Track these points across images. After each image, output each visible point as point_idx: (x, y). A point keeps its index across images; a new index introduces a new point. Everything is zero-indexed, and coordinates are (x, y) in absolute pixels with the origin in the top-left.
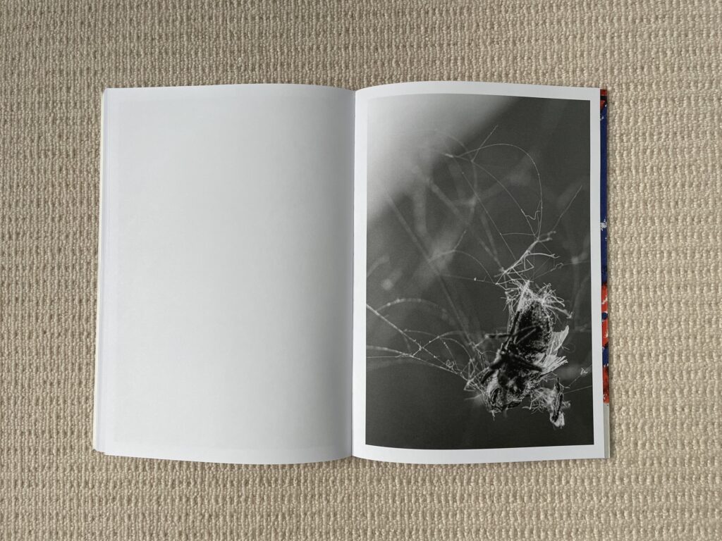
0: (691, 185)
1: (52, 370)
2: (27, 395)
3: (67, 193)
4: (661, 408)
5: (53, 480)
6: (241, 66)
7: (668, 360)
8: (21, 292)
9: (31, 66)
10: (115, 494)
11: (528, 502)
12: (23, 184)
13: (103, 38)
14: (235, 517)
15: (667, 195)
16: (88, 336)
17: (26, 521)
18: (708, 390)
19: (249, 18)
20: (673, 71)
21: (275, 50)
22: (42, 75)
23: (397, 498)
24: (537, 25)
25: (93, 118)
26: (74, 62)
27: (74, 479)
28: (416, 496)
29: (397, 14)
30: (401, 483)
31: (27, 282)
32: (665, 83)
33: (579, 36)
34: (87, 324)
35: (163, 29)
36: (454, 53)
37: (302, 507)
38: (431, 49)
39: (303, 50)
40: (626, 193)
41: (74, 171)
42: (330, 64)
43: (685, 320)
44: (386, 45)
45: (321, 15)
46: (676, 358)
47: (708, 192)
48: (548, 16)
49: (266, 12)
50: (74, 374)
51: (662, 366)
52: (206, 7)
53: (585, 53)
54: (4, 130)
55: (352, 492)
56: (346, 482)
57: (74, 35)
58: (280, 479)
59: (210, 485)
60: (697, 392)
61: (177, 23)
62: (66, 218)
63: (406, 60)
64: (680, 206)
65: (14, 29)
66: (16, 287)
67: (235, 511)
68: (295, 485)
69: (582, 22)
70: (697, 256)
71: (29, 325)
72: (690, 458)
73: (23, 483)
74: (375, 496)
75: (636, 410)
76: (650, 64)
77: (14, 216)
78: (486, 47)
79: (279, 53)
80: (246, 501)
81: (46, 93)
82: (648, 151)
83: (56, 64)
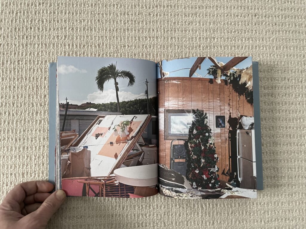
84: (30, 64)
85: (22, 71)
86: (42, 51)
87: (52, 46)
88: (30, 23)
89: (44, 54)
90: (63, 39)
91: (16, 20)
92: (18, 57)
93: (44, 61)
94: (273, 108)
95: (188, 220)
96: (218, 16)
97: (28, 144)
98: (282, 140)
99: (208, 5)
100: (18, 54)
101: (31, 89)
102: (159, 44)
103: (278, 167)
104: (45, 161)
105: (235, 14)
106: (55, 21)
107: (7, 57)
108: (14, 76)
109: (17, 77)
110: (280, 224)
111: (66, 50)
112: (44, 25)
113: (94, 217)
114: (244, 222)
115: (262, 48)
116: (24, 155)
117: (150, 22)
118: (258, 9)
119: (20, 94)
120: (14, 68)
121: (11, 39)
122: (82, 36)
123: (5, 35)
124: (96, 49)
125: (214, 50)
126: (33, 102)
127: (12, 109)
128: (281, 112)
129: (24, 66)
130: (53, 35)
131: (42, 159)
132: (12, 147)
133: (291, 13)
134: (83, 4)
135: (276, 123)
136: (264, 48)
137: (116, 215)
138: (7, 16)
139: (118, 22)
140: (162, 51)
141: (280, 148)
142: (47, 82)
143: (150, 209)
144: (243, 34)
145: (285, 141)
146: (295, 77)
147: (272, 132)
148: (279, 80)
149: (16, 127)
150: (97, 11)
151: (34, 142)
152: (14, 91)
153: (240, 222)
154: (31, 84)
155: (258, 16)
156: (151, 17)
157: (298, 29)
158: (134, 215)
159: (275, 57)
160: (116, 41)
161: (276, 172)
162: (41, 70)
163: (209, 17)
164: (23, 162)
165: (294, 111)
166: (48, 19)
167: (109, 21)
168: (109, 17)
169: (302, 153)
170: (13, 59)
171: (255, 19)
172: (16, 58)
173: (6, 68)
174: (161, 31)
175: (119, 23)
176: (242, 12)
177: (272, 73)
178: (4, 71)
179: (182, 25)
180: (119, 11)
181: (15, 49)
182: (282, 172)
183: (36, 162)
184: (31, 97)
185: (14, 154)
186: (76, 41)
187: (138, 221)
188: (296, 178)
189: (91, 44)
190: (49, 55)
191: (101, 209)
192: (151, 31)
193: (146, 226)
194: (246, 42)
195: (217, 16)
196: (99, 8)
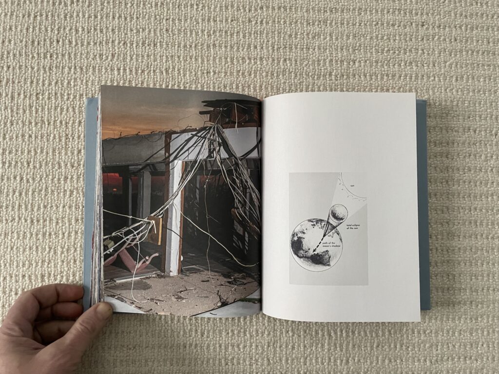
84: (56, 99)
85: (42, 111)
86: (75, 79)
87: (91, 70)
88: (56, 32)
89: (79, 83)
90: (109, 60)
91: (34, 28)
92: (37, 88)
93: (78, 95)
94: (449, 177)
95: (307, 355)
96: (362, 25)
97: (51, 228)
98: (462, 229)
99: (346, 7)
100: (37, 83)
101: (57, 140)
102: (265, 70)
103: (455, 273)
104: (79, 256)
105: (390, 22)
106: (97, 30)
107: (20, 88)
108: (30, 118)
109: (35, 121)
110: (455, 366)
111: (114, 77)
112: (79, 37)
113: (156, 348)
114: (398, 361)
115: (433, 78)
116: (45, 246)
117: (250, 34)
118: (427, 14)
119: (39, 147)
120: (30, 105)
121: (26, 59)
122: (140, 56)
123: (16, 52)
124: (162, 76)
125: (354, 80)
126: (60, 160)
127: (26, 172)
128: (460, 183)
129: (46, 102)
130: (94, 53)
131: (73, 253)
132: (25, 233)
133: (481, 21)
134: (142, 3)
135: (453, 202)
136: (436, 79)
137: (191, 345)
138: (20, 21)
139: (198, 32)
140: (269, 81)
141: (459, 242)
142: (83, 130)
143: (246, 337)
144: (402, 56)
145: (467, 231)
146: (486, 126)
147: (446, 216)
148: (460, 131)
149: (33, 200)
150: (165, 15)
151: (61, 225)
152: (30, 142)
153: (390, 361)
154: (58, 132)
155: (426, 26)
156: (252, 25)
157: (493, 49)
158: (220, 346)
159: (454, 93)
160: (195, 63)
161: (452, 281)
162: (74, 109)
163: (346, 27)
164: (43, 257)
165: (483, 182)
166: (85, 26)
167: (184, 31)
168: (184, 25)
169: (495, 251)
170: (28, 91)
171: (422, 31)
172: (33, 90)
173: (18, 105)
174: (267, 48)
175: (200, 35)
176: (402, 19)
177: (448, 120)
178: (15, 110)
179: (303, 39)
180: (201, 14)
181: (33, 74)
182: (462, 281)
183: (63, 257)
184: (57, 152)
185: (29, 244)
186: (130, 64)
187: (225, 355)
188: (485, 291)
189: (154, 68)
190: (87, 85)
191: (167, 334)
192: (252, 48)
193: (239, 363)
194: (406, 67)
195: (360, 25)
196: (168, 10)
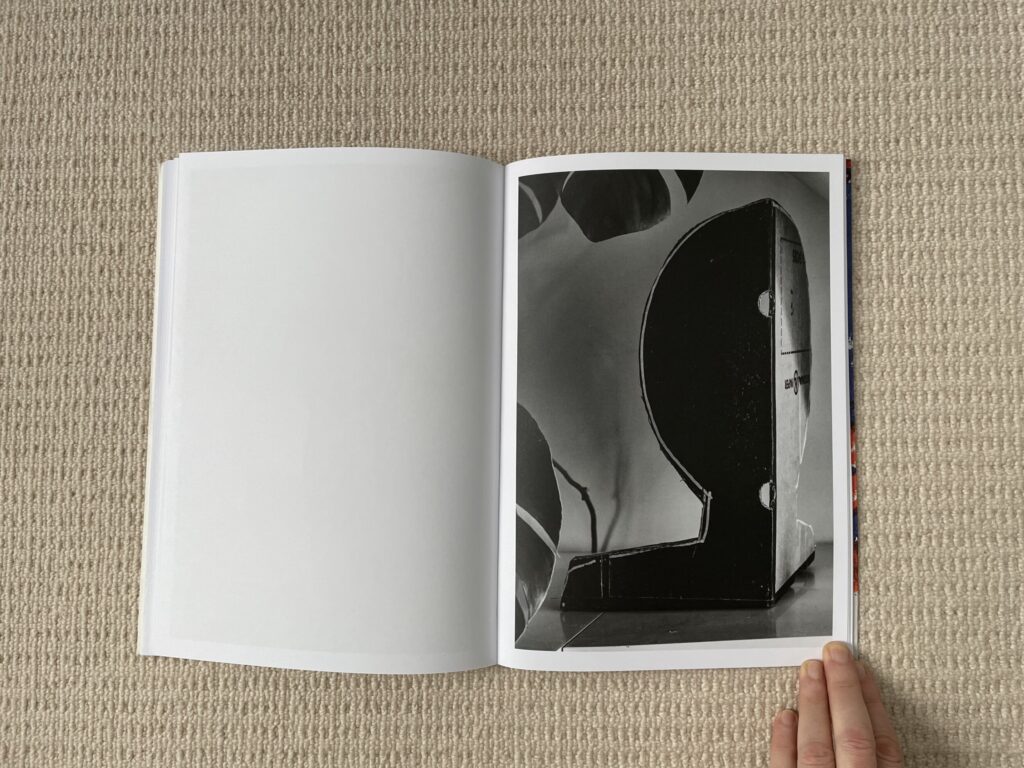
0: (965, 301)
1: (81, 547)
2: (46, 580)
3: (109, 303)
4: (925, 611)
5: (79, 700)
6: (351, 133)
7: (934, 543)
8: (42, 438)
9: (65, 130)
10: (163, 721)
11: (739, 740)
12: (49, 290)
13: (164, 94)
14: (329, 757)
15: (931, 314)
16: (132, 500)
17: (40, 757)
18: (990, 586)
19: (363, 69)
20: (939, 146)
21: (396, 111)
22: (79, 141)
23: (556, 733)
24: (753, 81)
25: (147, 202)
26: (124, 125)
27: (108, 700)
28: (583, 730)
29: (563, 65)
30: (562, 711)
31: (51, 424)
32: (929, 162)
33: (810, 97)
34: (131, 482)
35: (245, 82)
36: (640, 118)
37: (424, 743)
38: (608, 112)
39: (435, 112)
40: (875, 310)
41: (120, 273)
42: (472, 131)
43: (958, 488)
44: (548, 107)
45: (460, 66)
46: (945, 541)
47: (989, 311)
48: (768, 71)
49: (386, 60)
50: (112, 552)
51: (926, 552)
52: (305, 54)
53: (819, 120)
54: (25, 215)
55: (493, 723)
56: (486, 709)
57: (125, 90)
58: (393, 703)
59: (295, 711)
60: (974, 588)
61: (266, 75)
62: (106, 337)
63: (575, 128)
64: (949, 330)
65: (42, 79)
66: (35, 432)
67: (330, 749)
68: (414, 712)
69: (815, 79)
70: (974, 399)
71: (52, 484)
72: (966, 681)
73: (37, 704)
74: (526, 729)
75: (888, 613)
76: (907, 135)
77: (36, 334)
78: (683, 111)
79: (402, 116)
80: (346, 733)
81: (84, 166)
82: (906, 254)
83: (99, 128)
